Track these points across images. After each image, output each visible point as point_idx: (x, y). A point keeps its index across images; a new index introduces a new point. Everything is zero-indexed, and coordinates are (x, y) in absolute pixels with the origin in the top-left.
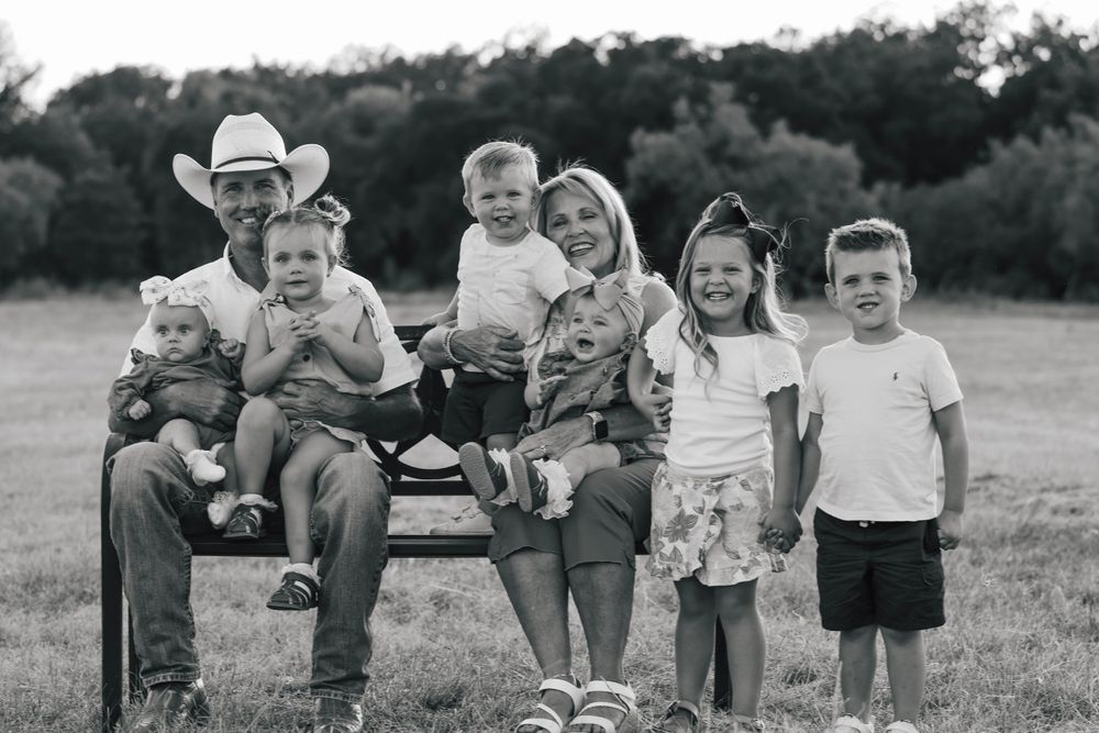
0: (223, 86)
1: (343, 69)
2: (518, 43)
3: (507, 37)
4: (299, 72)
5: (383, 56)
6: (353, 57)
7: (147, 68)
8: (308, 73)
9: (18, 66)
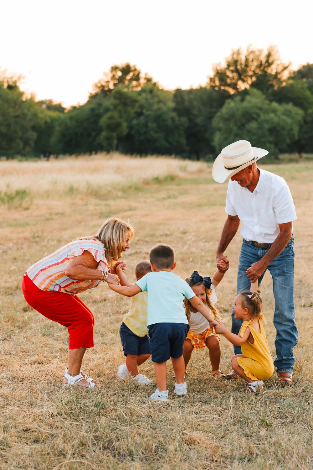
9: (281, 64)
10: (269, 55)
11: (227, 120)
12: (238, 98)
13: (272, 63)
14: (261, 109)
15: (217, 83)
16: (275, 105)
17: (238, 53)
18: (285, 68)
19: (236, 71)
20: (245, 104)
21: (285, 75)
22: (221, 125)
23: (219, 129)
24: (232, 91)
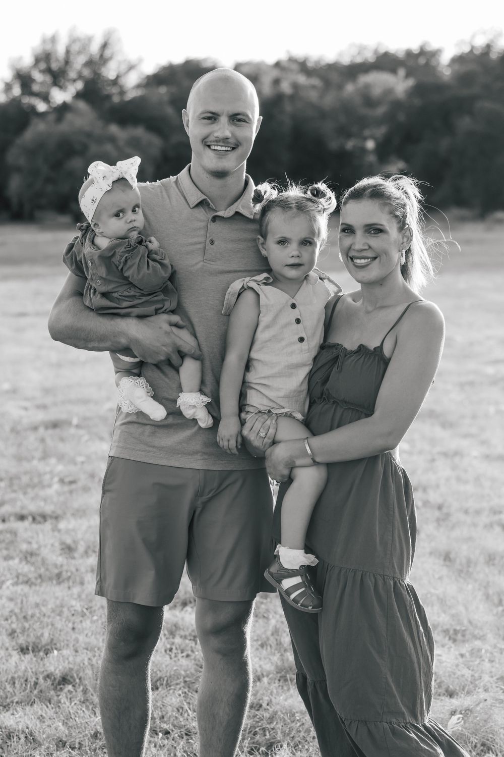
0: (275, 73)
1: (346, 60)
2: (480, 42)
3: (473, 37)
4: (318, 62)
5: (376, 52)
6: (354, 51)
7: (205, 60)
8: (323, 63)
9: (125, 60)
10: (105, 46)
11: (32, 152)
12: (52, 117)
13: (111, 58)
14: (89, 135)
15: (17, 91)
16: (114, 129)
17: (53, 40)
18: (131, 68)
19: (49, 71)
20: (64, 127)
21: (131, 81)
22: (22, 161)
23: (18, 169)
24: (42, 107)
